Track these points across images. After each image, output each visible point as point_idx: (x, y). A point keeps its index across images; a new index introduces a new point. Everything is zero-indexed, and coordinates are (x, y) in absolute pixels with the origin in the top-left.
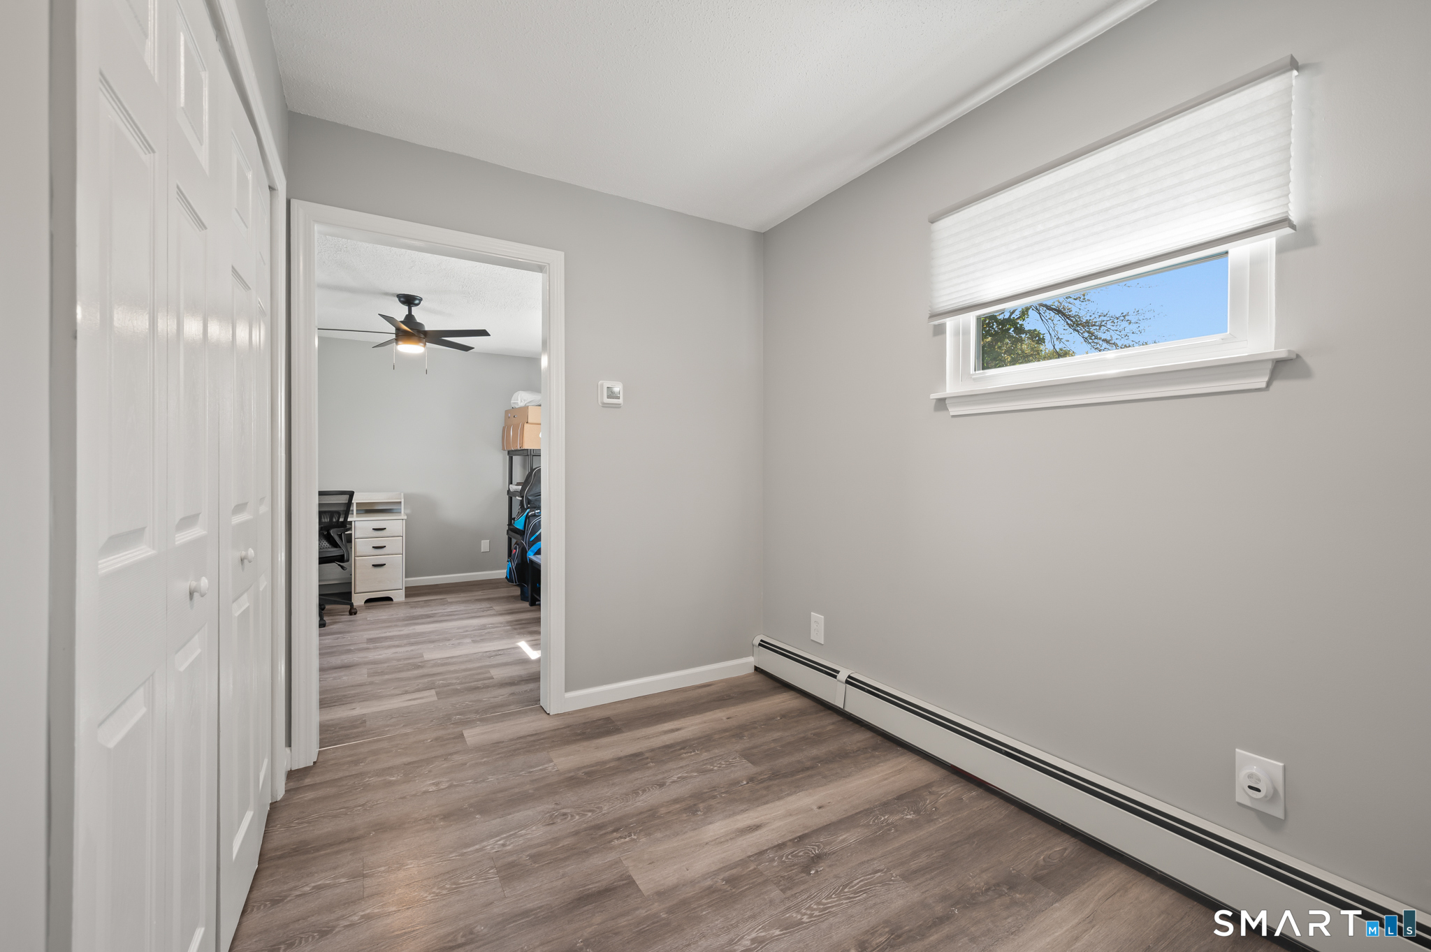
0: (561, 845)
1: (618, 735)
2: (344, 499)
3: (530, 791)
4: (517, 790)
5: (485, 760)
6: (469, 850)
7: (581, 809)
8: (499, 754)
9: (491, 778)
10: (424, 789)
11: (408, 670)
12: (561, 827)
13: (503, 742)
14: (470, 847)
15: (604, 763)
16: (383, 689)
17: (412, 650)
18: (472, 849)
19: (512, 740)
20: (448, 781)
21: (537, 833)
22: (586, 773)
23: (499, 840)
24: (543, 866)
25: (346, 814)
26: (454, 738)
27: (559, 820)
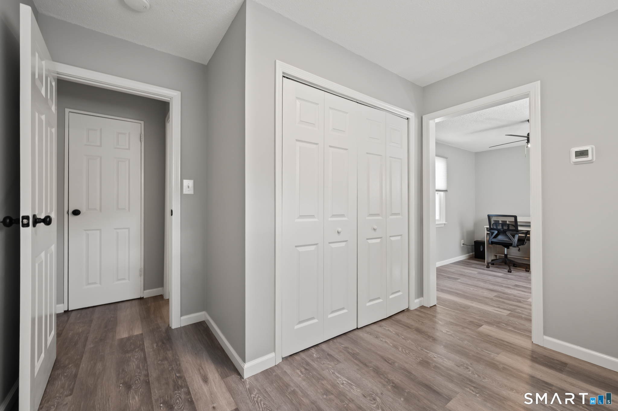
0: (449, 372)
1: (556, 372)
2: (512, 219)
3: (470, 354)
4: (467, 351)
5: (475, 337)
6: (425, 350)
7: (477, 372)
8: (482, 339)
9: (466, 342)
10: (442, 330)
11: (513, 301)
12: (461, 370)
13: (492, 337)
14: (426, 350)
15: (521, 372)
16: (492, 302)
17: (528, 295)
18: (426, 351)
19: (496, 338)
20: (452, 333)
21: (448, 363)
22: (504, 367)
23: (436, 355)
24: (434, 370)
25: (417, 322)
26: (477, 325)
27: (462, 367)
